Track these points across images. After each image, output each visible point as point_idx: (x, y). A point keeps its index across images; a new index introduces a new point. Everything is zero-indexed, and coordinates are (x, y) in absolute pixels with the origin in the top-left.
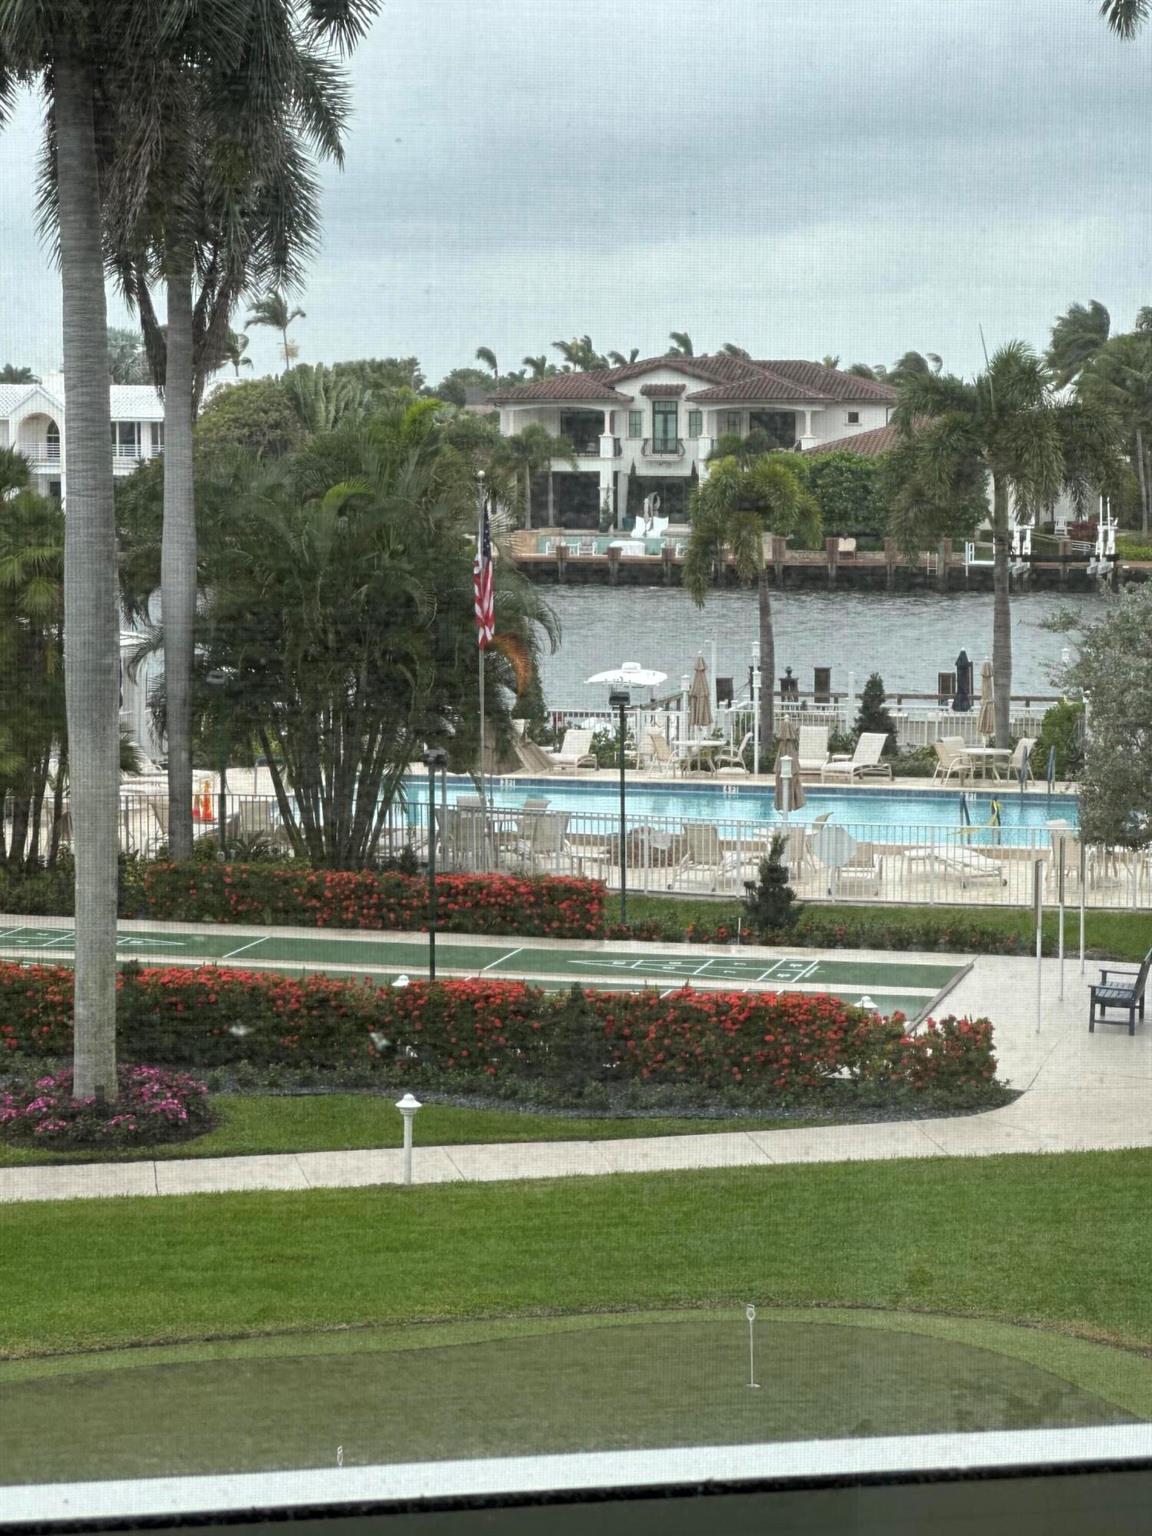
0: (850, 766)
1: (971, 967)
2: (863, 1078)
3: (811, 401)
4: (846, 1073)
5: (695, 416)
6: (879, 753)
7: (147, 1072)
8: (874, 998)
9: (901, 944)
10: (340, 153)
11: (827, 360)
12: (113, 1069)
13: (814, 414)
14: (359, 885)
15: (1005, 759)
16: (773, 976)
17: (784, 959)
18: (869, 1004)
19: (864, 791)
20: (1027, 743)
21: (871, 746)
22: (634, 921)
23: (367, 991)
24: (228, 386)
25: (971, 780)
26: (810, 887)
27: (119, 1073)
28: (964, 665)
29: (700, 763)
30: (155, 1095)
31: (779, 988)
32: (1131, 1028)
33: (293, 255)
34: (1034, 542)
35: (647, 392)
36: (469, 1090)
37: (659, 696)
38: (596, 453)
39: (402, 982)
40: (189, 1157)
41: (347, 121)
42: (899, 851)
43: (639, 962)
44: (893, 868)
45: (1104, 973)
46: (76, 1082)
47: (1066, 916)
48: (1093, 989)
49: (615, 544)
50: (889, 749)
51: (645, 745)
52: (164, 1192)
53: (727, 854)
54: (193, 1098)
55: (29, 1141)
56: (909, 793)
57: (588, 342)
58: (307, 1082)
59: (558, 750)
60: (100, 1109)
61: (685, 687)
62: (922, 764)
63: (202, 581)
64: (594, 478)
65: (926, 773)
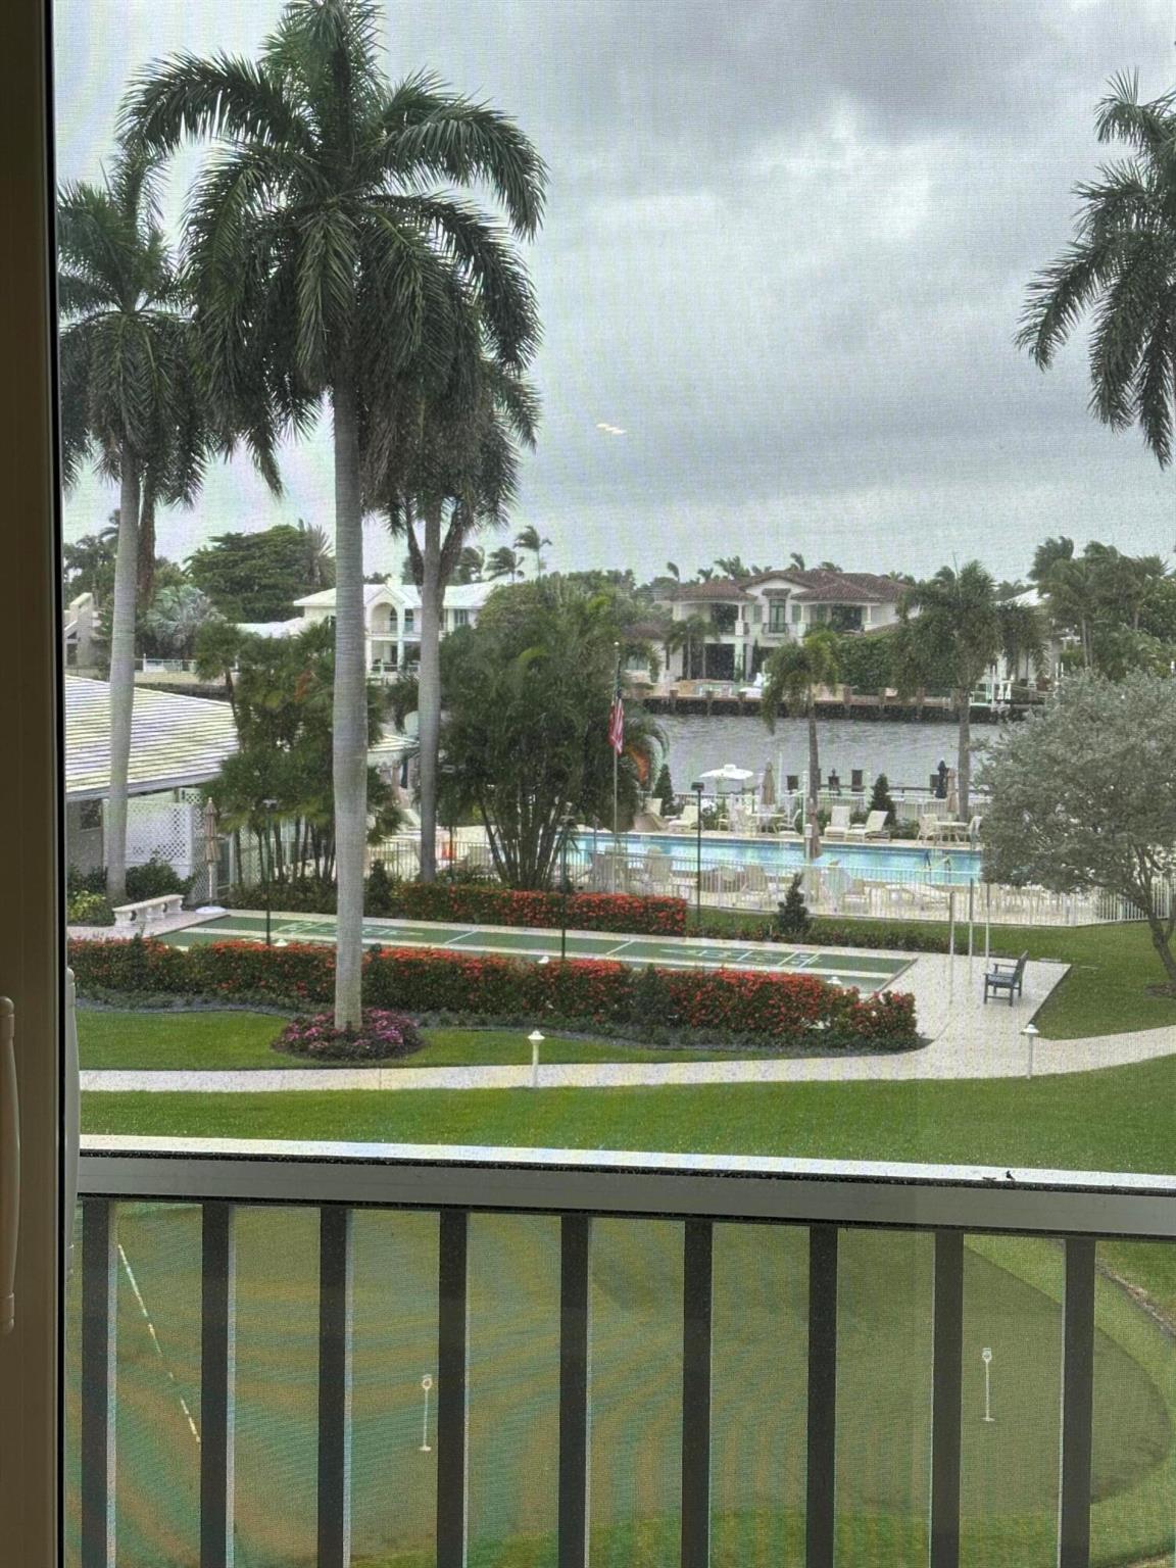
0: (863, 832)
1: (915, 961)
2: (832, 1028)
3: (872, 600)
4: (821, 1025)
5: (796, 608)
6: (881, 824)
7: (381, 1013)
8: (841, 978)
9: (873, 943)
10: (534, 441)
11: (893, 574)
12: (359, 1011)
13: (872, 608)
14: (534, 900)
15: (964, 829)
16: (788, 963)
17: (797, 952)
18: (835, 981)
19: (871, 848)
20: (977, 819)
21: (877, 819)
22: (705, 925)
23: (523, 966)
24: (502, 586)
25: (942, 842)
26: (821, 908)
27: (363, 1013)
28: (942, 768)
29: (768, 828)
30: (384, 1028)
31: (790, 970)
32: (1010, 1001)
33: (502, 506)
34: (1013, 691)
35: (767, 593)
36: (582, 1030)
37: (748, 787)
38: (732, 632)
39: (544, 961)
40: (404, 1067)
41: (539, 423)
42: (882, 885)
43: (705, 952)
44: (877, 895)
45: (997, 966)
46: (336, 1018)
47: (991, 930)
48: (987, 976)
49: (742, 690)
50: (890, 821)
51: (733, 816)
52: (383, 1088)
53: (770, 885)
54: (406, 1030)
55: (305, 1054)
56: (899, 849)
57: (738, 559)
58: (483, 1023)
59: (678, 818)
60: (350, 1035)
61: (760, 781)
62: (910, 833)
63: (443, 707)
64: (731, 647)
65: (913, 837)
